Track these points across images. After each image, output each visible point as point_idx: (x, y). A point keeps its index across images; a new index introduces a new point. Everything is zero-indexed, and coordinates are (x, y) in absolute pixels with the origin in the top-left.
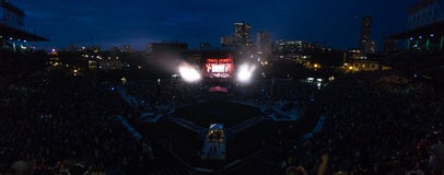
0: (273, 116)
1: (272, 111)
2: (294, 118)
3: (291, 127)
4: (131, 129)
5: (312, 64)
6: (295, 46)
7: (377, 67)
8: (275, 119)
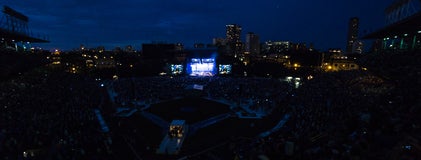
0: (239, 114)
1: (240, 109)
2: (259, 116)
3: (252, 125)
4: (102, 123)
5: (292, 64)
6: (283, 46)
7: (356, 67)
8: (240, 117)
